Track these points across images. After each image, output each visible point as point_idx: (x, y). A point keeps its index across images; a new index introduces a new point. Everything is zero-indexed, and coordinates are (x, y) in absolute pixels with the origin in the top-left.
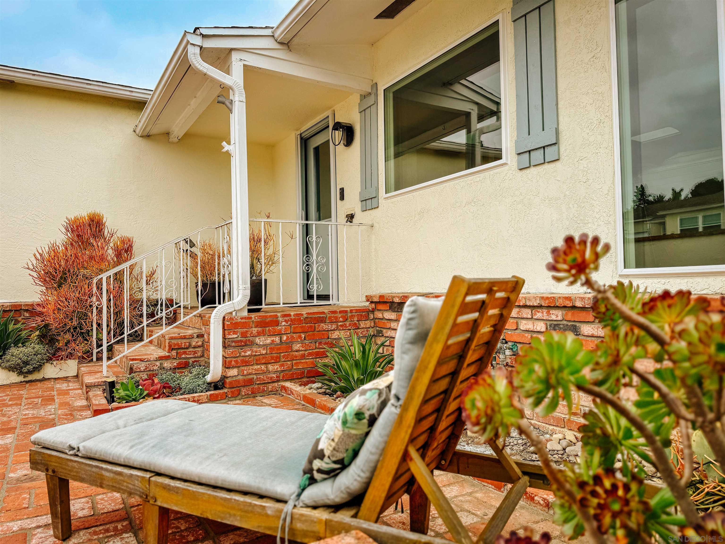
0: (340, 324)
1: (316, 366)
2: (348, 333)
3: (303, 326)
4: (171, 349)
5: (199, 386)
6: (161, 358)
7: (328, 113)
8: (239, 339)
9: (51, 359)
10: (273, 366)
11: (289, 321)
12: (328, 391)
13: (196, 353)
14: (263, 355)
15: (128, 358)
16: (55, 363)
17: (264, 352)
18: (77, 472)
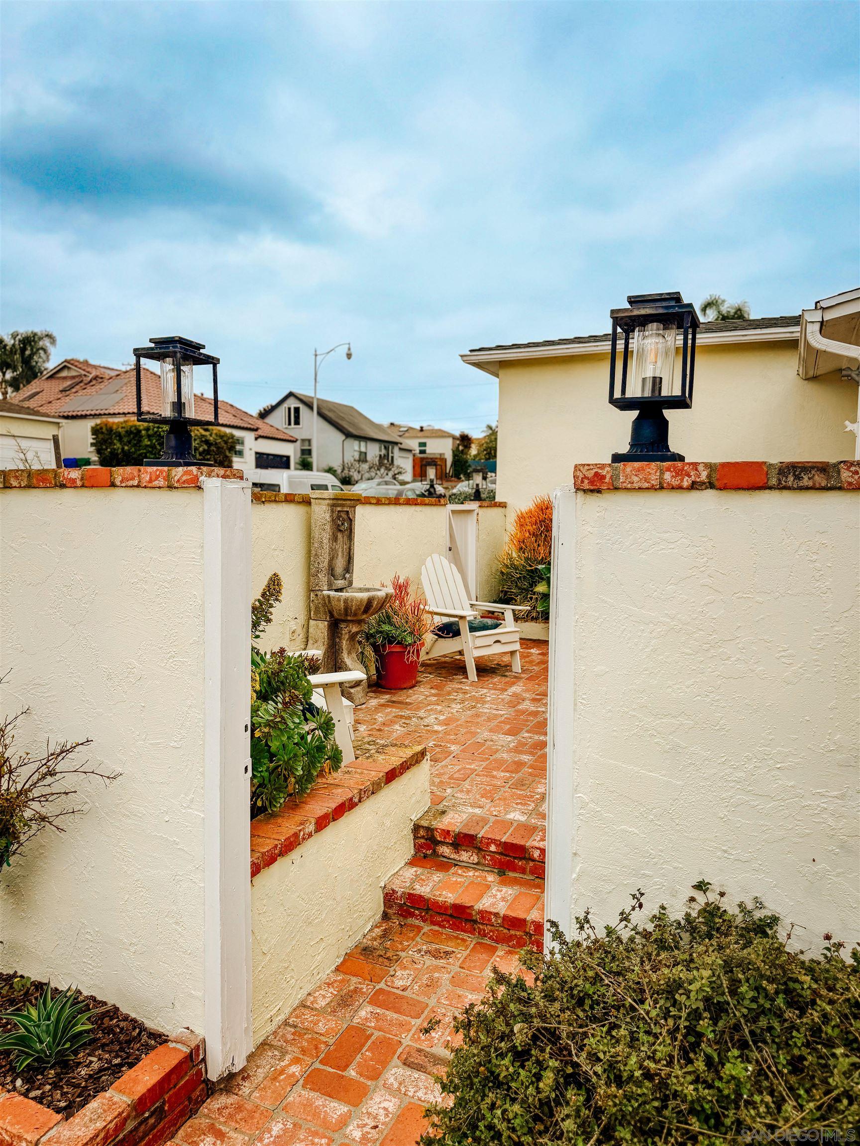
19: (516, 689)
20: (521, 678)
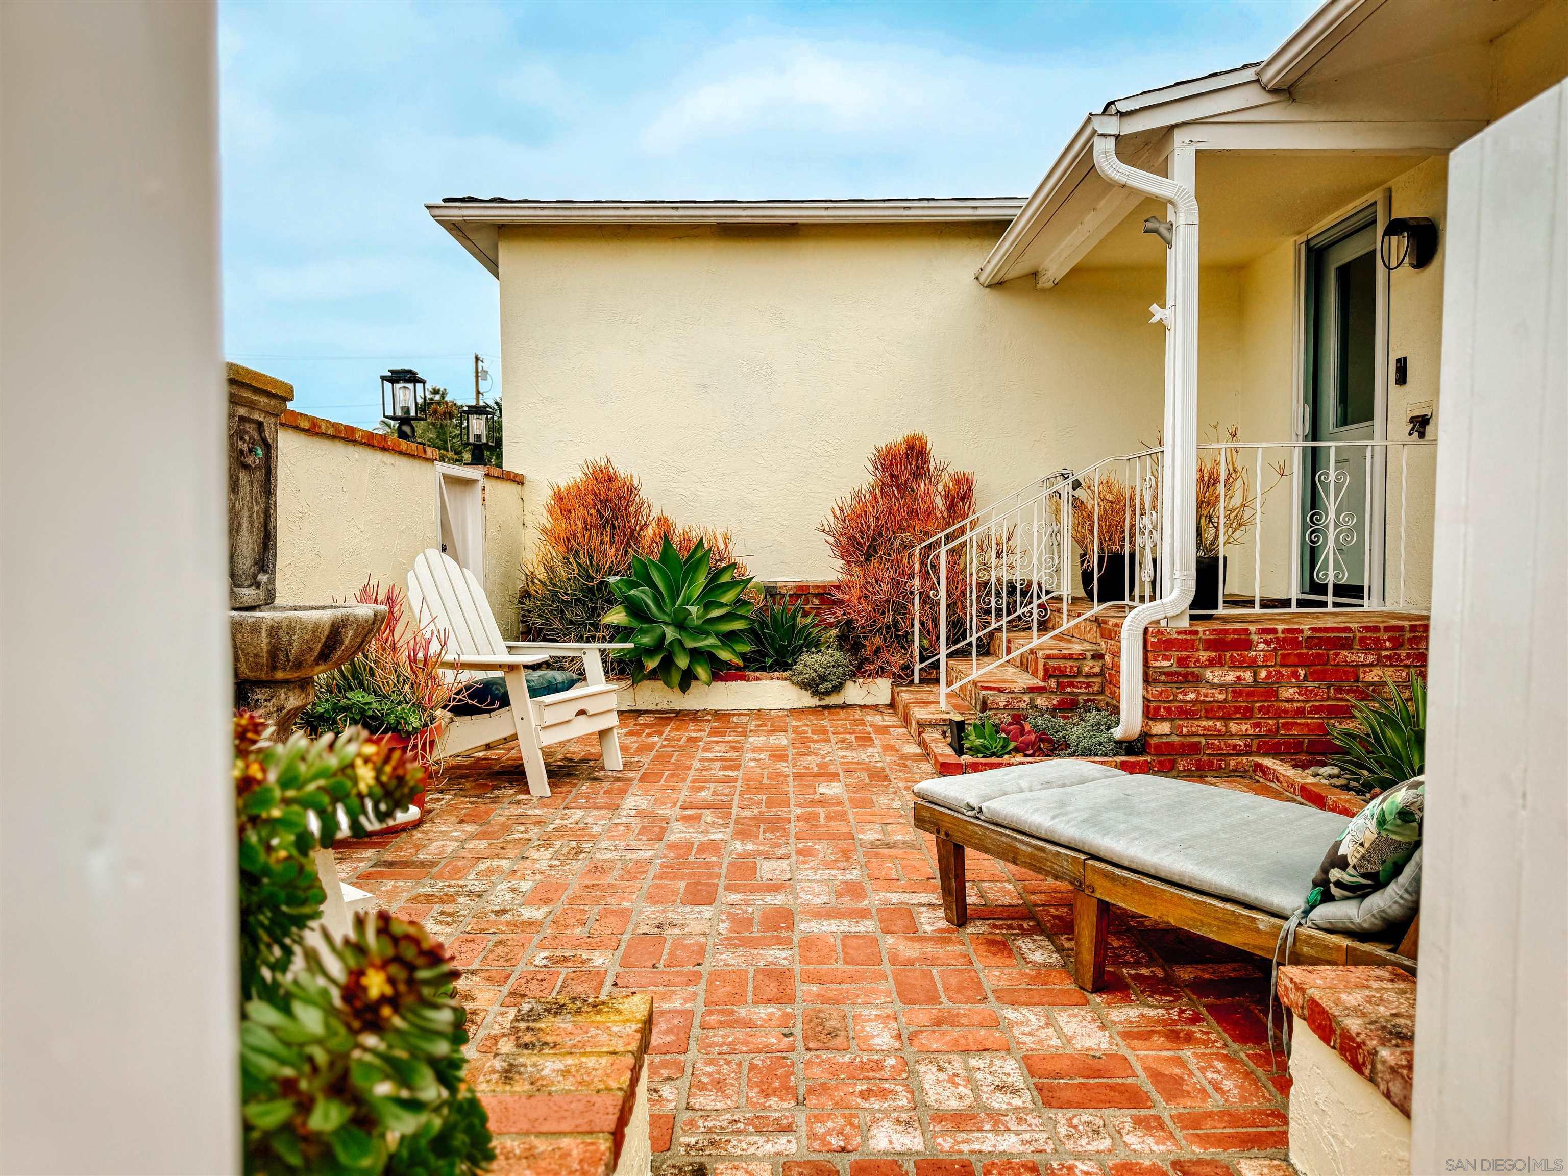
0: (1384, 653)
1: (1329, 734)
2: (1404, 674)
3: (1301, 654)
4: (1047, 676)
5: (1100, 744)
6: (1031, 690)
7: (1376, 195)
8: (1174, 669)
9: (855, 675)
10: (1238, 724)
11: (1272, 641)
12: (1353, 783)
13: (1091, 686)
14: (1220, 702)
15: (979, 685)
16: (861, 680)
17: (1221, 697)
18: (980, 840)
19: (633, 801)
20: (630, 780)
